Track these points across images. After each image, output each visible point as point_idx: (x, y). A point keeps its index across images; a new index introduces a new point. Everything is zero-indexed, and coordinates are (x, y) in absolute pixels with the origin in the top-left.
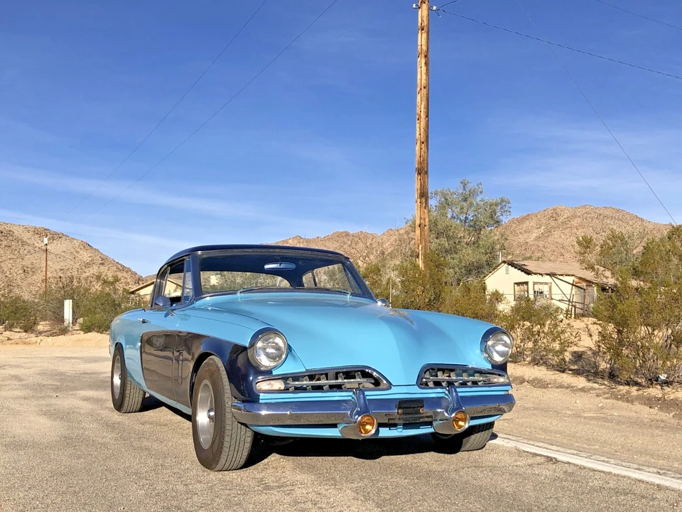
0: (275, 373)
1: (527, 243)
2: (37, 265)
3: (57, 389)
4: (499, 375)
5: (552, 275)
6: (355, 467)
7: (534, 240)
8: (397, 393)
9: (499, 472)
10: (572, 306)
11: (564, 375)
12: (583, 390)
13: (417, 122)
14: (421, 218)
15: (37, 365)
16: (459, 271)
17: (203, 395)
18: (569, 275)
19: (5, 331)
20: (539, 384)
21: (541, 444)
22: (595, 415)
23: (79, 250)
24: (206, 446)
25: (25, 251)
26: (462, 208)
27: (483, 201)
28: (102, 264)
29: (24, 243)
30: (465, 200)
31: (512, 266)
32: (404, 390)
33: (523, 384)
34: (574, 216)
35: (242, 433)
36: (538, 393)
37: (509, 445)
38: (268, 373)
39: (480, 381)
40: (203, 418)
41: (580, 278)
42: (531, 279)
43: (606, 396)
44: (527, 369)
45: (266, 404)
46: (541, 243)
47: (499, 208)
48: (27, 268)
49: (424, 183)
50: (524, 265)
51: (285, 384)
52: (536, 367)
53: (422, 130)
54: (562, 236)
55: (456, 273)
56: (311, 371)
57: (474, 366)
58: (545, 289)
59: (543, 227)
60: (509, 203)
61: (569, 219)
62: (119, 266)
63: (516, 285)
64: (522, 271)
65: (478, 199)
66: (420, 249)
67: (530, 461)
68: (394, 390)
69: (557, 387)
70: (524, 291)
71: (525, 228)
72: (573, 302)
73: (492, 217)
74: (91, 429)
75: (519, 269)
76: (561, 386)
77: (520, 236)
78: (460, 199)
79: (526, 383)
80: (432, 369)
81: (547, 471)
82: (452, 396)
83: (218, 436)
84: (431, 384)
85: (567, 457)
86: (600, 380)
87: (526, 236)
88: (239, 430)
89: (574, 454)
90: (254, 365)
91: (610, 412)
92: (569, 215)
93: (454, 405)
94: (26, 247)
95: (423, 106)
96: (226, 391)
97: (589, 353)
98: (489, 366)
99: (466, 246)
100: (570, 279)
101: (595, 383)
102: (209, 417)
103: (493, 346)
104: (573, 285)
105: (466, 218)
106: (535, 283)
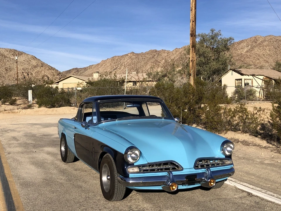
0: (135, 164)
1: (242, 54)
2: (12, 67)
3: (35, 146)
4: (229, 160)
5: (253, 75)
6: (168, 199)
7: (245, 52)
8: (185, 172)
9: (228, 202)
10: (262, 90)
11: (257, 139)
12: (265, 147)
13: (191, 11)
14: (192, 57)
15: (22, 129)
16: (209, 73)
17: (105, 169)
18: (261, 75)
19: (2, 104)
20: (246, 143)
21: (245, 184)
22: (270, 162)
23: (31, 60)
24: (107, 191)
25: (6, 61)
26: (211, 43)
27: (221, 39)
28: (42, 66)
29: (5, 57)
30: (213, 39)
31: (234, 71)
32: (188, 170)
33: (238, 143)
34: (265, 41)
35: (122, 188)
36: (245, 148)
37: (232, 185)
38: (132, 165)
39: (220, 163)
40: (105, 179)
41: (266, 77)
42: (243, 77)
43: (275, 151)
44: (241, 135)
45: (132, 178)
46: (248, 54)
47: (229, 42)
48: (7, 68)
49: (194, 40)
50: (240, 71)
51: (139, 169)
52: (244, 134)
53: (193, 15)
54: (259, 50)
55: (208, 74)
56: (150, 163)
57: (218, 157)
58: (250, 82)
59: (250, 46)
60: (233, 40)
61: (262, 42)
62: (50, 67)
63: (236, 80)
64: (239, 74)
65: (219, 38)
66: (192, 72)
67: (241, 195)
68: (184, 171)
69: (254, 146)
70: (240, 83)
71: (241, 47)
72: (263, 88)
73: (225, 47)
74: (55, 173)
75: (238, 73)
76: (255, 145)
77: (239, 51)
78: (210, 38)
79: (240, 143)
80: (200, 160)
81: (247, 201)
82: (208, 172)
83: (112, 189)
84: (200, 167)
85: (257, 192)
86: (272, 142)
87: (241, 50)
88: (121, 186)
89: (259, 191)
90: (126, 161)
91: (276, 160)
92: (262, 40)
93: (209, 176)
94: (6, 59)
95: (193, 4)
96: (115, 171)
97: (269, 124)
98: (224, 157)
99: (212, 61)
100: (262, 77)
101: (271, 144)
102: (108, 179)
103: (226, 148)
104: (263, 80)
105: (213, 47)
106: (245, 79)
